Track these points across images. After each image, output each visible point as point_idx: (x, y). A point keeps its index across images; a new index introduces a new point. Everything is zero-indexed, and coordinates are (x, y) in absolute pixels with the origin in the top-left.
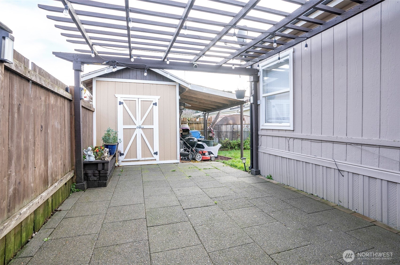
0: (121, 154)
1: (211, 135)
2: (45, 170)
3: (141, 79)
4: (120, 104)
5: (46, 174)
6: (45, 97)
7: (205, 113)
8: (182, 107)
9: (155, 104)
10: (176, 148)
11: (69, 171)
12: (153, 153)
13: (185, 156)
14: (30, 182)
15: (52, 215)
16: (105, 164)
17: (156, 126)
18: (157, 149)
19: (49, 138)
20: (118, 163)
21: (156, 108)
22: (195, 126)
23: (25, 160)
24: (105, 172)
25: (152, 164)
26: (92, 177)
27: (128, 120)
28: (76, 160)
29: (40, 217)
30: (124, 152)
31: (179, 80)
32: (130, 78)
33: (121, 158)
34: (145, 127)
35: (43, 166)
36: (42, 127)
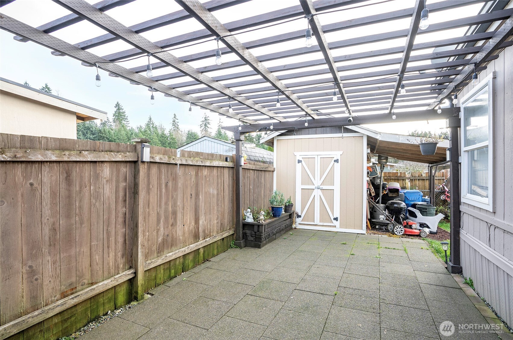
0: (299, 216)
1: (443, 197)
2: (196, 227)
3: (321, 133)
4: (299, 162)
5: (197, 230)
6: (196, 171)
7: (430, 165)
8: (384, 161)
9: (337, 161)
10: (362, 215)
11: (229, 229)
12: (332, 219)
13: (383, 226)
14: (178, 235)
15: (203, 263)
16: (260, 227)
17: (337, 187)
18: (337, 214)
19: (201, 202)
20: (295, 225)
21: (337, 166)
22: (419, 184)
23: (173, 220)
24: (260, 234)
25: (331, 231)
26: (250, 237)
27: (307, 180)
28: (236, 220)
29: (190, 262)
30: (301, 214)
31: (364, 130)
32: (310, 133)
33: (299, 220)
34: (324, 187)
35: (193, 223)
36: (191, 195)
